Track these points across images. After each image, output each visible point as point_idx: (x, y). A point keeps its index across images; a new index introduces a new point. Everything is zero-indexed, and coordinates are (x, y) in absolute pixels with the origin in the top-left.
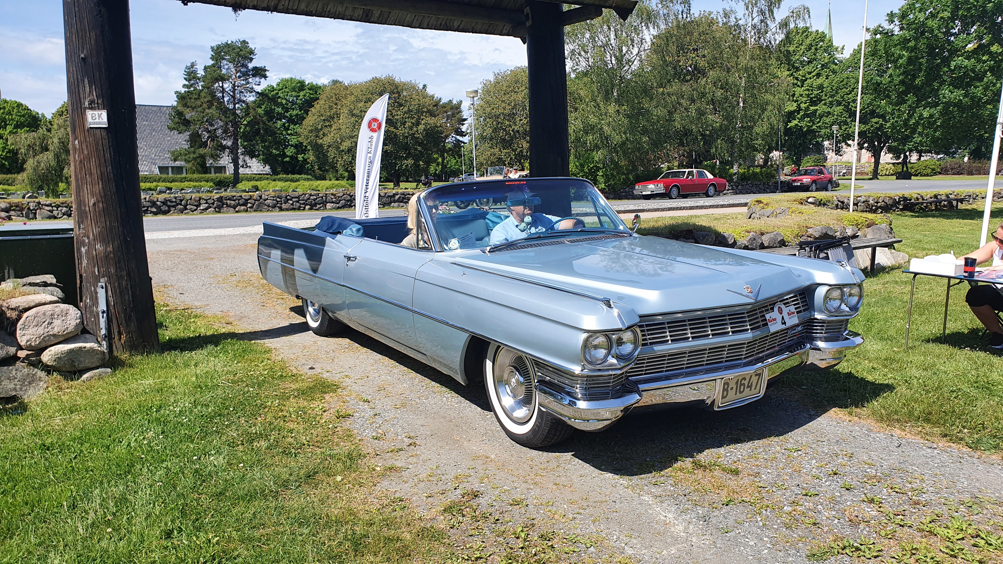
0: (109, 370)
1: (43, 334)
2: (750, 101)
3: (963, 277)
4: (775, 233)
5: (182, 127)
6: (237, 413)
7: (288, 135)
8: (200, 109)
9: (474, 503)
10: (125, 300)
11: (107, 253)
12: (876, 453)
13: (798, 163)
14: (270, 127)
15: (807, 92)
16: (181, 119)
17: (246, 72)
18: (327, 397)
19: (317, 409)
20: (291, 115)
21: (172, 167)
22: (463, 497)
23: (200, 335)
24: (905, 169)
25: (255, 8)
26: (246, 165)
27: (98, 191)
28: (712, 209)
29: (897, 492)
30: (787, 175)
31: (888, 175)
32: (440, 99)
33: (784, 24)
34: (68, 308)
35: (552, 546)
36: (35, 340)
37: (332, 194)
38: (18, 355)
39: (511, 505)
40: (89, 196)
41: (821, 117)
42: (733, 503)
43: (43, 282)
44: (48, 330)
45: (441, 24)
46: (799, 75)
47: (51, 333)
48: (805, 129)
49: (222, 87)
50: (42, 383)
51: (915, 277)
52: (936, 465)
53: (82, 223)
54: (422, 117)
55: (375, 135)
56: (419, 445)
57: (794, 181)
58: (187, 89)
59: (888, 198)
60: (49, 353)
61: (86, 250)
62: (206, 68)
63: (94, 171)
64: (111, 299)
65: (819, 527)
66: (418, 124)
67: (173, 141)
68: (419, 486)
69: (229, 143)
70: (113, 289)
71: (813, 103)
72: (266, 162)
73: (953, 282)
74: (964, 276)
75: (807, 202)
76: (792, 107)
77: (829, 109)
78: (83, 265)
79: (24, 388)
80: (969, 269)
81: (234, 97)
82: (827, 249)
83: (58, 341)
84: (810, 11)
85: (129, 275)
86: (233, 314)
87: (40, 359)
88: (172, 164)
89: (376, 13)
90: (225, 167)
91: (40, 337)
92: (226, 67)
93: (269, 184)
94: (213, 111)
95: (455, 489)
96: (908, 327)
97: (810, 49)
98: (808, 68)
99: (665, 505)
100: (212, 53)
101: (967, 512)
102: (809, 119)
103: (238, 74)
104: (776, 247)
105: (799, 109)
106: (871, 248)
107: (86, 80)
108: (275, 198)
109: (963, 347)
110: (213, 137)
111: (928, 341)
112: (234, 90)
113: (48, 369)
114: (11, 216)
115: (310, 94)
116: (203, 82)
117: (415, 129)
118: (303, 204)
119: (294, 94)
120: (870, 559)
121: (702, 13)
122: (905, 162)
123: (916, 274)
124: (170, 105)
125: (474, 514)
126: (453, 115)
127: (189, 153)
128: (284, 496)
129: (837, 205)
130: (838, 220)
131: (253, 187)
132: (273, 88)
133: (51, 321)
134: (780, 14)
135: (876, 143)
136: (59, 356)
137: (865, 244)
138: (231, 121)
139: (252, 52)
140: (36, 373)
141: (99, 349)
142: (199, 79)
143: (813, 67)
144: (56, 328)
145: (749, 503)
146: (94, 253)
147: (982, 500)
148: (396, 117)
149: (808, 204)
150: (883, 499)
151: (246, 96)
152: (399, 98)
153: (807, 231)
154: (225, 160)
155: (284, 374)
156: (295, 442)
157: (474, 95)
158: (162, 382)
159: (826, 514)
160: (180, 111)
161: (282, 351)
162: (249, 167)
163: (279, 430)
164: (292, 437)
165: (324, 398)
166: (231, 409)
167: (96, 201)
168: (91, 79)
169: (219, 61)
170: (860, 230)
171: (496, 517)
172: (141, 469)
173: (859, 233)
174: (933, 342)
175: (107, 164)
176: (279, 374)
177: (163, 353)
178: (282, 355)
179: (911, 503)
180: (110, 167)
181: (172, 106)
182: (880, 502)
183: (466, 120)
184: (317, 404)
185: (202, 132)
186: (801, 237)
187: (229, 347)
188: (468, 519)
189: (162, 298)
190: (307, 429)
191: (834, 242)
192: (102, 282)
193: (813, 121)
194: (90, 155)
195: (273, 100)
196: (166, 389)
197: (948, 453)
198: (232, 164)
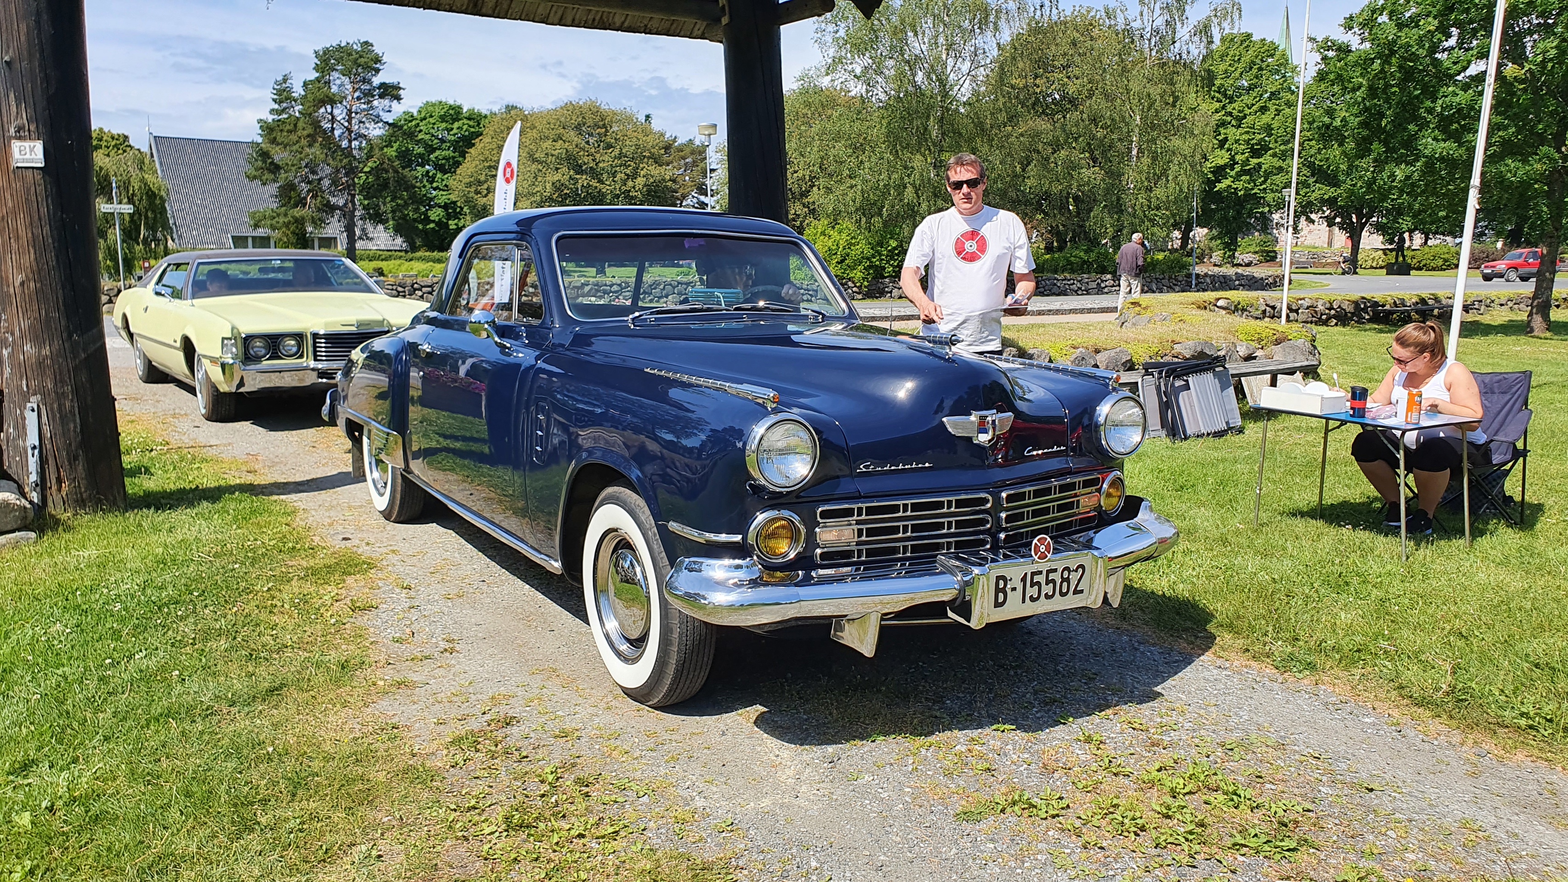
0: (33, 535)
3: (1347, 417)
4: (1118, 350)
5: (267, 176)
6: (205, 600)
7: (435, 189)
8: (294, 148)
9: (500, 735)
10: (69, 430)
11: (41, 358)
13: (1230, 246)
14: (405, 177)
15: (1246, 137)
16: (264, 162)
17: (370, 90)
18: (350, 580)
19: (325, 598)
20: (437, 158)
21: (254, 238)
22: (489, 725)
23: (197, 486)
24: (1401, 259)
26: (366, 235)
27: (28, 264)
29: (1134, 729)
30: (1215, 265)
31: (1376, 268)
32: (676, 137)
33: (1204, 30)
35: (587, 795)
39: (556, 737)
40: (15, 271)
41: (1267, 174)
46: (1234, 109)
48: (1242, 192)
49: (331, 114)
52: (1215, 691)
53: (4, 311)
54: (641, 165)
56: (458, 652)
58: (276, 117)
59: (1347, 303)
61: (9, 353)
62: (305, 84)
63: (22, 232)
64: (46, 429)
65: (993, 776)
66: (634, 176)
67: (255, 197)
68: (433, 708)
69: (341, 202)
70: (50, 416)
71: (1256, 153)
72: (398, 230)
73: (1332, 424)
74: (1350, 416)
75: (1216, 305)
76: (1221, 158)
77: (1280, 163)
78: (5, 376)
80: (1358, 404)
81: (349, 129)
82: (1187, 374)
84: (1242, 8)
85: (76, 392)
88: (250, 233)
90: (335, 238)
92: (338, 82)
93: (400, 265)
94: (316, 151)
95: (484, 713)
97: (1251, 68)
98: (1247, 99)
100: (316, 61)
101: (1223, 757)
102: (1248, 177)
103: (357, 94)
105: (1233, 163)
106: (1269, 376)
107: (12, 96)
108: (394, 287)
109: (1342, 523)
110: (316, 192)
111: (1294, 516)
112: (350, 119)
115: (470, 126)
116: (302, 104)
117: (631, 184)
119: (444, 125)
120: (1046, 819)
121: (1077, 9)
122: (1400, 248)
124: (250, 140)
125: (493, 748)
126: (695, 163)
127: (278, 215)
129: (1264, 312)
130: (1232, 333)
131: (375, 270)
132: (412, 116)
134: (1196, 14)
135: (1354, 217)
138: (344, 167)
139: (378, 60)
141: (18, 502)
142: (295, 101)
143: (1255, 97)
146: (22, 357)
147: (1254, 741)
148: (601, 165)
149: (1216, 309)
150: (1109, 738)
151: (368, 129)
152: (606, 135)
153: (1173, 348)
154: (334, 228)
155: (298, 546)
156: (271, 642)
157: (711, 131)
158: (107, 555)
159: (1015, 757)
160: (265, 150)
161: (313, 513)
162: (371, 239)
163: (258, 625)
164: (272, 636)
165: (344, 581)
166: (196, 594)
167: (24, 278)
168: (19, 94)
169: (326, 73)
170: (1262, 348)
171: (524, 754)
172: (22, 677)
173: (1259, 353)
174: (1302, 517)
175: (43, 223)
176: (290, 545)
177: (127, 511)
178: (311, 519)
179: (1148, 744)
180: (48, 226)
181: (253, 142)
182: (1101, 742)
183: (712, 170)
184: (330, 590)
185: (299, 183)
186: (1162, 357)
187: (231, 504)
188: (482, 755)
189: (163, 433)
190: (299, 626)
191: (1198, 365)
192: (33, 402)
193: (1254, 181)
194: (17, 209)
195: (411, 135)
196: (111, 564)
197: (1242, 675)
198: (345, 234)
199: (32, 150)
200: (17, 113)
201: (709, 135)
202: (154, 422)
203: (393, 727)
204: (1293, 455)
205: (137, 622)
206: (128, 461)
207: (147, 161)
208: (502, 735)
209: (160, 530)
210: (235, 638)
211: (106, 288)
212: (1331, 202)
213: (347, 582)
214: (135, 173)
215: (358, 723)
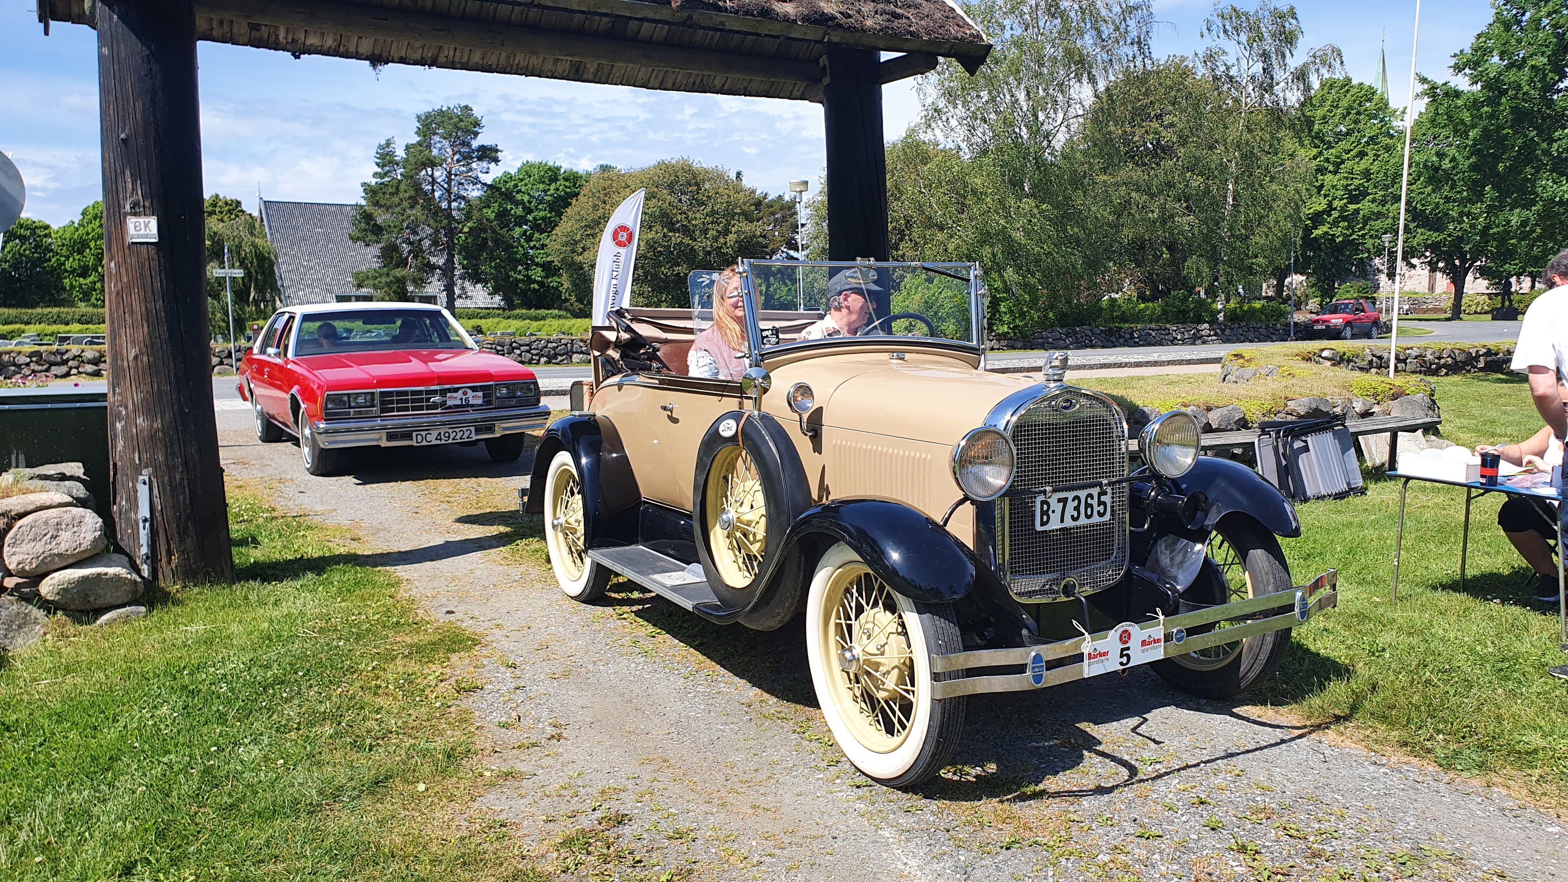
0: (143, 609)
1: (43, 553)
2: (1245, 194)
3: (1478, 485)
4: (1230, 408)
5: (370, 237)
6: (309, 680)
7: (532, 248)
8: (397, 209)
9: (611, 835)
10: (178, 503)
11: (153, 431)
12: (1283, 771)
13: (1327, 292)
14: (503, 237)
15: (1344, 182)
16: (368, 224)
17: (469, 153)
18: (454, 658)
19: (430, 677)
20: (534, 218)
21: (357, 298)
22: (600, 824)
23: (302, 556)
24: (1507, 303)
25: (403, 61)
26: (466, 294)
27: (141, 338)
28: (1173, 367)
29: (1290, 836)
30: (1313, 313)
31: (1480, 313)
32: (766, 194)
33: (1301, 76)
34: (83, 514)
36: (31, 563)
37: (581, 340)
38: (5, 584)
39: (670, 838)
40: (129, 345)
41: (1366, 220)
42: (1019, 845)
43: (60, 474)
44: (50, 547)
45: (694, 82)
46: (1332, 155)
47: (56, 551)
48: (1340, 239)
49: (432, 176)
50: (38, 627)
51: (1406, 482)
52: (1375, 792)
53: (118, 385)
54: (732, 222)
55: (622, 251)
56: (566, 739)
57: (1317, 321)
58: (379, 180)
59: (1457, 351)
60: (50, 582)
61: (122, 427)
62: (408, 148)
63: (136, 307)
64: (157, 501)
66: (726, 232)
67: (358, 258)
68: (542, 803)
69: (441, 261)
70: (161, 488)
71: (1354, 199)
72: (497, 289)
73: (1474, 493)
74: (1482, 484)
75: (1320, 356)
76: (1319, 204)
77: (1380, 208)
78: (118, 449)
79: (10, 635)
80: (1489, 472)
81: (449, 191)
82: (1306, 434)
83: (65, 564)
84: (1343, 54)
85: (185, 464)
86: (367, 525)
87: (38, 590)
88: (354, 291)
89: (592, 67)
90: (436, 297)
91: (37, 558)
92: (439, 145)
93: (498, 323)
94: (417, 212)
95: (594, 810)
96: (1396, 563)
97: (1349, 113)
98: (1345, 145)
99: (911, 845)
100: (418, 125)
101: (1395, 872)
102: (1346, 224)
103: (456, 157)
104: (1231, 430)
105: (1330, 208)
106: (1389, 434)
107: (128, 173)
108: (494, 346)
109: (1489, 597)
110: (417, 251)
111: (1434, 588)
112: (449, 181)
113: (49, 607)
114: (100, 370)
115: (566, 187)
116: (404, 168)
117: (722, 240)
118: (537, 355)
119: (542, 186)
121: (1171, 58)
122: (1506, 292)
123: (1408, 479)
124: (354, 203)
125: (605, 851)
126: (784, 219)
127: (381, 275)
128: (328, 812)
129: (1371, 362)
130: (1345, 387)
131: (473, 327)
132: (511, 177)
133: (55, 533)
134: (1295, 59)
135: (1457, 262)
136: (65, 586)
137: (1375, 427)
138: (444, 228)
139: (477, 124)
140: (30, 612)
141: (129, 576)
142: (397, 164)
143: (1353, 142)
144: (62, 545)
145: (1045, 847)
146: (134, 431)
147: (1428, 853)
148: (693, 222)
149: (1321, 360)
150: (1264, 846)
151: (467, 190)
152: (698, 193)
153: (1286, 405)
154: (435, 286)
155: (402, 621)
156: (377, 728)
157: (802, 188)
158: (214, 630)
159: (1163, 868)
160: (368, 212)
161: (417, 584)
162: (471, 298)
163: (362, 708)
164: (377, 720)
165: (449, 659)
166: (300, 674)
167: (138, 352)
168: (135, 170)
169: (428, 137)
170: (1378, 404)
171: (638, 858)
172: (128, 765)
173: (1376, 409)
174: (1443, 589)
175: (156, 297)
176: (395, 620)
177: (234, 584)
178: (414, 590)
179: (1308, 855)
180: (161, 301)
181: (357, 205)
182: (1257, 852)
183: (803, 225)
184: (434, 669)
185: (401, 244)
186: (1275, 415)
187: (337, 576)
188: (593, 858)
189: (270, 499)
190: (404, 708)
191: (1317, 424)
192: (144, 476)
193: (1352, 228)
194: (131, 284)
195: (508, 196)
196: (218, 640)
197: (1401, 773)
198: (445, 293)
199: (146, 225)
200: (133, 189)
201: (801, 192)
202: (261, 487)
203: (501, 825)
204: (1423, 519)
205: (242, 704)
206: (236, 529)
207: (257, 224)
208: (614, 835)
209: (266, 604)
210: (340, 723)
211: (217, 350)
212: (1434, 247)
213: (452, 660)
214: (247, 238)
215: (465, 819)
